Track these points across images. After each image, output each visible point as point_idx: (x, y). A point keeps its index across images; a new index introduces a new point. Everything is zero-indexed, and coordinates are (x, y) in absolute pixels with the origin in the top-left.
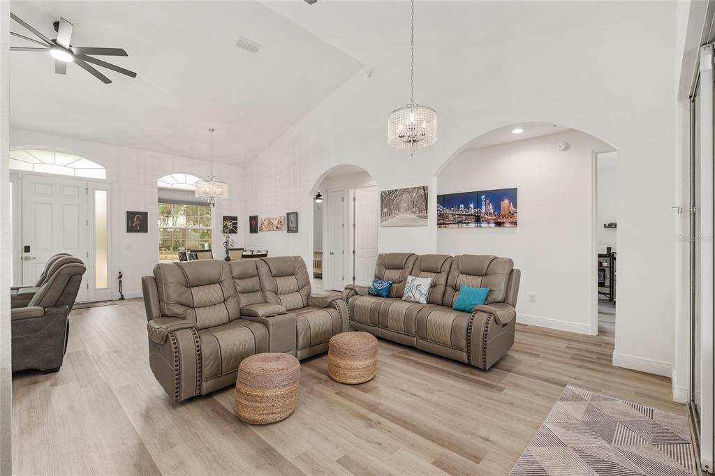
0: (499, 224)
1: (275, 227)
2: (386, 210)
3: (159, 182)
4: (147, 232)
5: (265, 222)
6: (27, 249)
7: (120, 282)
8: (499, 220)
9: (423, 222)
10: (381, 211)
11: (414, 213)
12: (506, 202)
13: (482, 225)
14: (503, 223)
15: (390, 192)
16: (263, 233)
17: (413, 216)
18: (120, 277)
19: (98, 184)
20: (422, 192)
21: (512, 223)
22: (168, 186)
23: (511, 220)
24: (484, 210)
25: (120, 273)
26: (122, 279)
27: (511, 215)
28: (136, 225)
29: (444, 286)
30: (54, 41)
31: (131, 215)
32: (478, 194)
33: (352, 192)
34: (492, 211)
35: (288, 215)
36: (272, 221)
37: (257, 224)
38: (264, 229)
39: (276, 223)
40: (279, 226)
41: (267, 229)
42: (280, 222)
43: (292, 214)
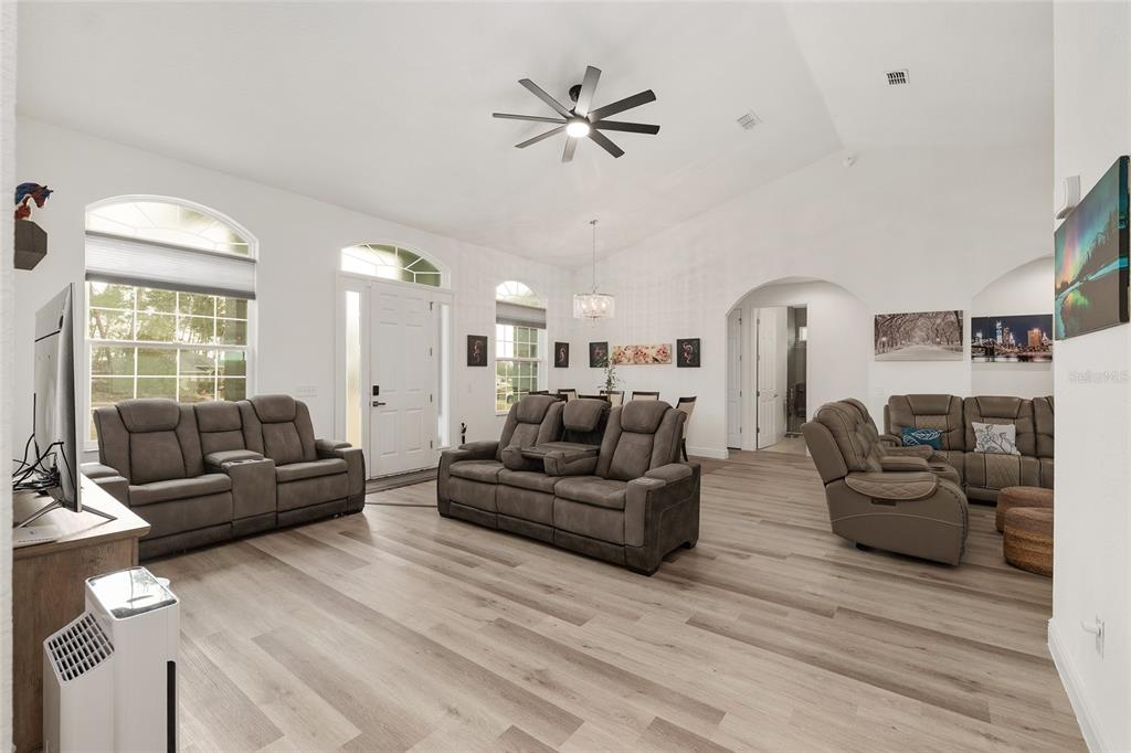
0: (1024, 359)
1: (650, 360)
2: (884, 339)
3: (496, 293)
4: (486, 365)
6: (376, 391)
8: (1024, 354)
9: (956, 356)
10: (876, 341)
11: (939, 343)
12: (1036, 331)
13: (996, 359)
14: (1035, 357)
15: (893, 317)
16: (619, 367)
17: (936, 348)
18: (464, 431)
20: (953, 318)
21: (1045, 357)
23: (1045, 353)
24: (999, 339)
25: (463, 425)
27: (1045, 347)
29: (1033, 435)
30: (572, 112)
32: (994, 320)
33: (756, 310)
34: (1014, 342)
35: (680, 342)
36: (644, 351)
37: (606, 354)
38: (626, 361)
39: (652, 353)
40: (659, 358)
41: (632, 362)
42: (663, 352)
43: (690, 341)
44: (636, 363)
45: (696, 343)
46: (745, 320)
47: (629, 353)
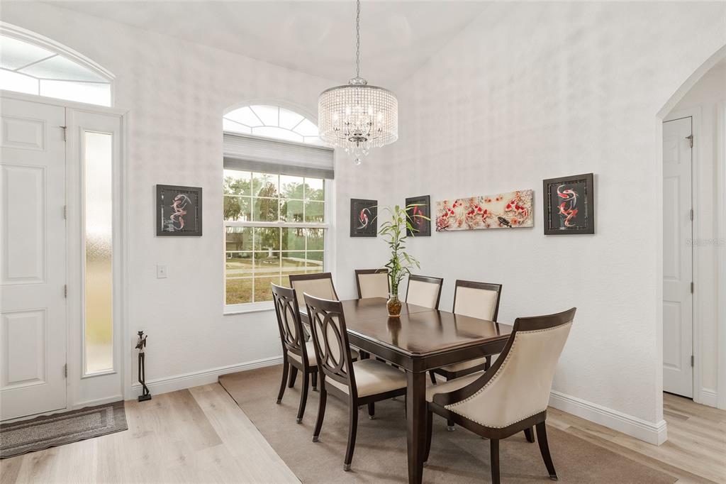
1: (494, 222)
3: (224, 121)
4: (200, 234)
5: (459, 210)
7: (142, 356)
16: (445, 236)
18: (141, 344)
19: (91, 116)
22: (245, 131)
25: (141, 334)
26: (145, 350)
28: (177, 217)
31: (165, 194)
35: (550, 186)
36: (484, 206)
37: (427, 212)
38: (454, 226)
39: (498, 209)
40: (510, 217)
41: (464, 226)
42: (517, 205)
43: (569, 182)
44: (471, 229)
45: (584, 185)
46: (702, 142)
47: (461, 211)
